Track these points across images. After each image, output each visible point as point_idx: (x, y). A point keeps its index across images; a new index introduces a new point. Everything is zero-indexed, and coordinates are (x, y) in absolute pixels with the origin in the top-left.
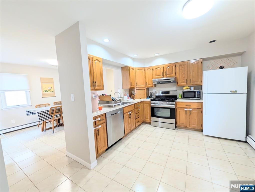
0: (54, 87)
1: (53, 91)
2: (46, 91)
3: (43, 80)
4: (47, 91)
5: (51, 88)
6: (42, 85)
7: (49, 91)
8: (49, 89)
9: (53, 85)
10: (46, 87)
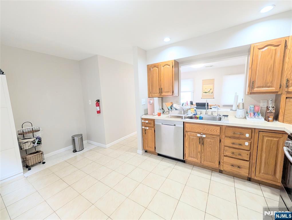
0: (214, 88)
1: (212, 93)
2: (205, 92)
3: (205, 82)
4: (207, 93)
5: (211, 89)
6: (203, 86)
7: (208, 92)
8: (209, 90)
9: (214, 86)
10: (206, 89)
